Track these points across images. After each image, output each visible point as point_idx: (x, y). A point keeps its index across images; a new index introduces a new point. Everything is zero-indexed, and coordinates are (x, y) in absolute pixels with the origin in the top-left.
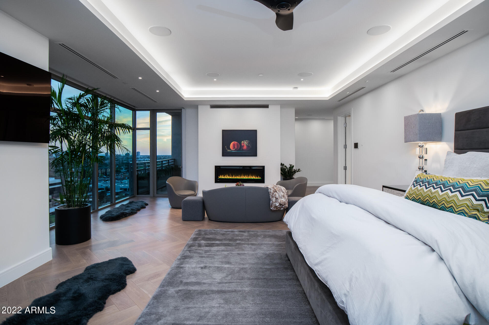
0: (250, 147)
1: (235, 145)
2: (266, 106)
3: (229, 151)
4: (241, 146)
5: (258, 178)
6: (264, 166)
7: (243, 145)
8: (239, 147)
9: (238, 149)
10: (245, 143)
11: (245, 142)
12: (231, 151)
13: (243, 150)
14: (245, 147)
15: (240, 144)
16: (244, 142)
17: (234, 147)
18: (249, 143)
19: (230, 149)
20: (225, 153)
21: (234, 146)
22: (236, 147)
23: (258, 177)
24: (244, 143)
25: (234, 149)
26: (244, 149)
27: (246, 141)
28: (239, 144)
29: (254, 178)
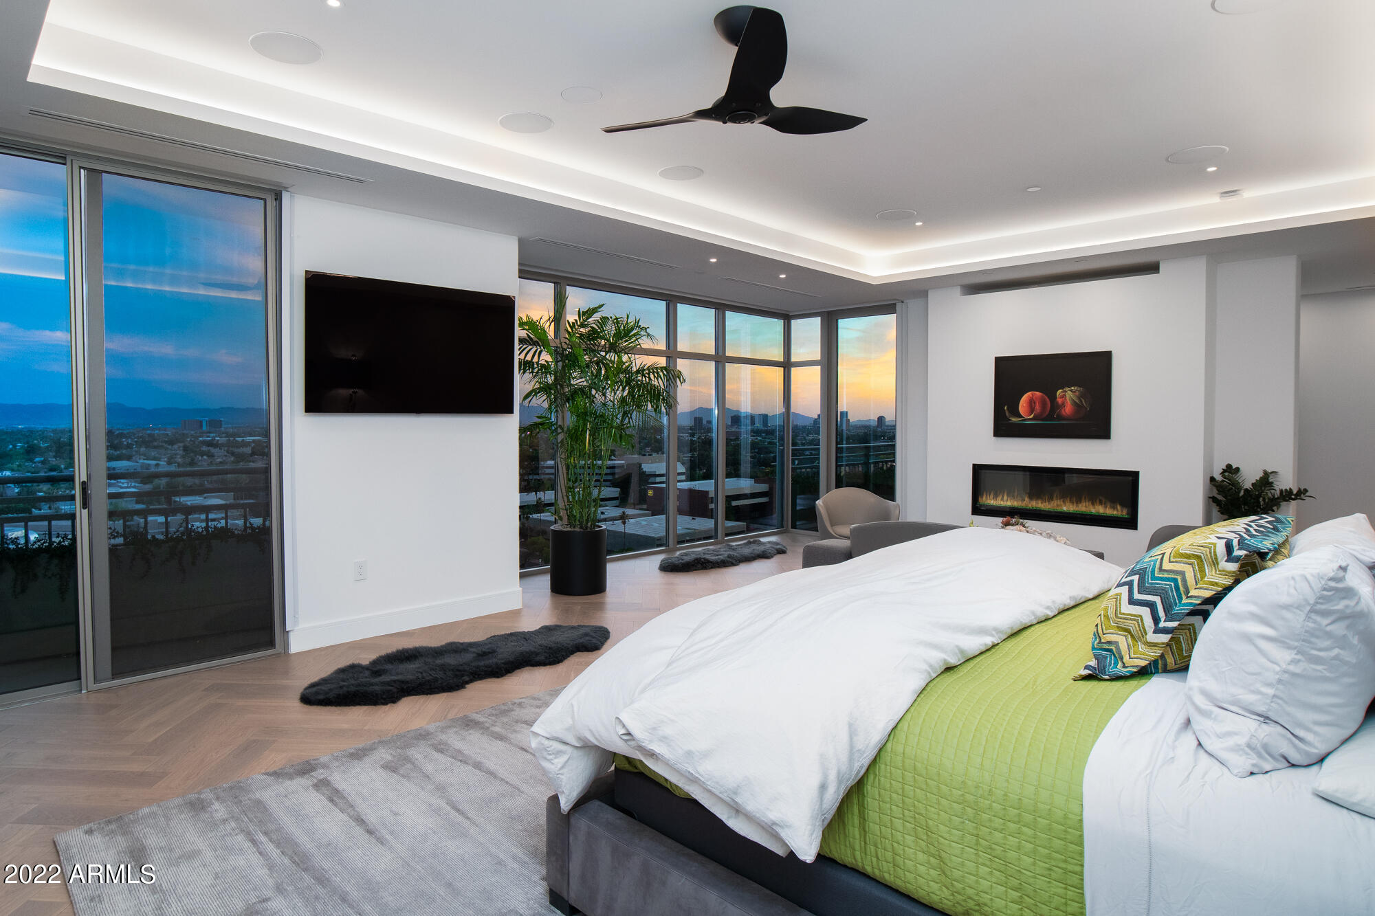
0: (1086, 409)
1: (1035, 403)
2: (1153, 268)
3: (1014, 420)
4: (1055, 406)
5: (1115, 513)
6: (1138, 472)
7: (1060, 402)
8: (1048, 409)
9: (1047, 413)
10: (1068, 397)
11: (1069, 392)
12: (1022, 420)
13: (1060, 417)
14: (1068, 410)
15: (1053, 398)
16: (1066, 391)
17: (1032, 410)
18: (1081, 396)
19: (1020, 416)
20: (1005, 427)
21: (1033, 404)
22: (1038, 408)
23: (1114, 508)
24: (1064, 396)
25: (1032, 416)
26: (1064, 414)
27: (1071, 391)
28: (1048, 400)
29: (1100, 510)
